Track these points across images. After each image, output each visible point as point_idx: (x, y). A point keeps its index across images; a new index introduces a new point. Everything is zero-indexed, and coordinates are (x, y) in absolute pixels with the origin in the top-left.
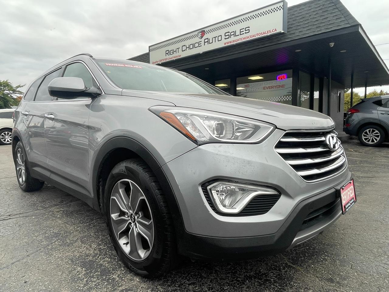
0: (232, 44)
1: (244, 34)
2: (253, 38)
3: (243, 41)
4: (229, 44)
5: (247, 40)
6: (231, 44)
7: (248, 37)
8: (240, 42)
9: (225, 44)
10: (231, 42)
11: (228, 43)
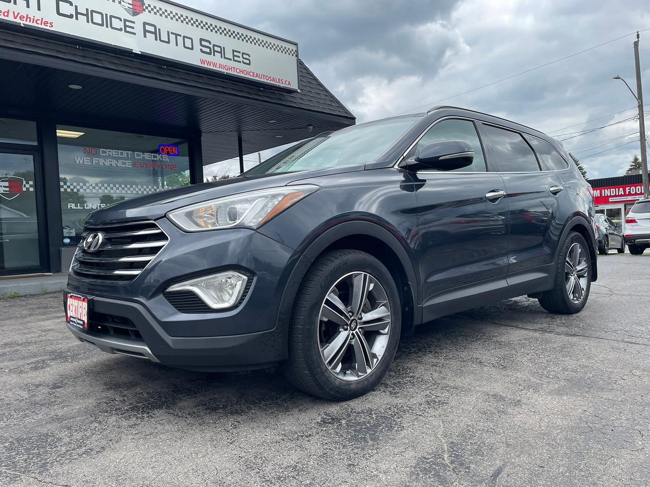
0: (216, 69)
1: (240, 62)
2: (257, 79)
3: (239, 74)
4: (211, 67)
5: (247, 76)
6: (214, 68)
7: (248, 73)
8: (233, 73)
9: (202, 62)
10: (215, 65)
11: (209, 63)
